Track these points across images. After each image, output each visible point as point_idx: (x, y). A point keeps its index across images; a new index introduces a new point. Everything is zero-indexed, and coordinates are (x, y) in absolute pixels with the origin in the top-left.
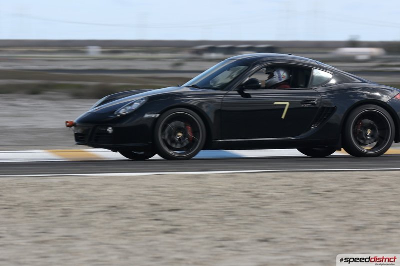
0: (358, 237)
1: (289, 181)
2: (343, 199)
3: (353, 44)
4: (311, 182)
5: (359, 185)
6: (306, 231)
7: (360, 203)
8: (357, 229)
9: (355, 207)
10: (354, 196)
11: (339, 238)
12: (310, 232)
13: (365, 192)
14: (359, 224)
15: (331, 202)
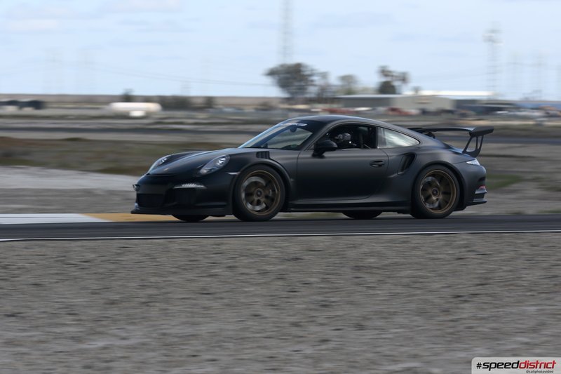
0: (113, 312)
1: (43, 250)
2: (101, 271)
3: (127, 98)
4: (67, 252)
5: (118, 254)
6: (57, 305)
7: (119, 275)
8: (113, 303)
9: (113, 278)
10: (112, 266)
11: (94, 312)
12: (61, 306)
13: (124, 263)
14: (117, 297)
15: (87, 274)
